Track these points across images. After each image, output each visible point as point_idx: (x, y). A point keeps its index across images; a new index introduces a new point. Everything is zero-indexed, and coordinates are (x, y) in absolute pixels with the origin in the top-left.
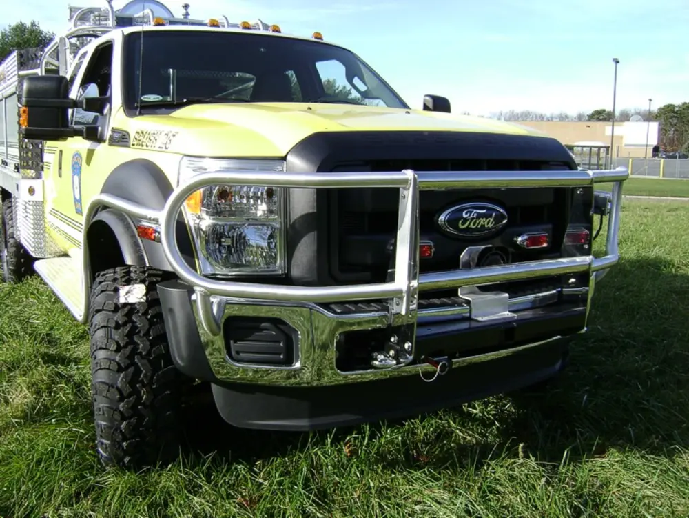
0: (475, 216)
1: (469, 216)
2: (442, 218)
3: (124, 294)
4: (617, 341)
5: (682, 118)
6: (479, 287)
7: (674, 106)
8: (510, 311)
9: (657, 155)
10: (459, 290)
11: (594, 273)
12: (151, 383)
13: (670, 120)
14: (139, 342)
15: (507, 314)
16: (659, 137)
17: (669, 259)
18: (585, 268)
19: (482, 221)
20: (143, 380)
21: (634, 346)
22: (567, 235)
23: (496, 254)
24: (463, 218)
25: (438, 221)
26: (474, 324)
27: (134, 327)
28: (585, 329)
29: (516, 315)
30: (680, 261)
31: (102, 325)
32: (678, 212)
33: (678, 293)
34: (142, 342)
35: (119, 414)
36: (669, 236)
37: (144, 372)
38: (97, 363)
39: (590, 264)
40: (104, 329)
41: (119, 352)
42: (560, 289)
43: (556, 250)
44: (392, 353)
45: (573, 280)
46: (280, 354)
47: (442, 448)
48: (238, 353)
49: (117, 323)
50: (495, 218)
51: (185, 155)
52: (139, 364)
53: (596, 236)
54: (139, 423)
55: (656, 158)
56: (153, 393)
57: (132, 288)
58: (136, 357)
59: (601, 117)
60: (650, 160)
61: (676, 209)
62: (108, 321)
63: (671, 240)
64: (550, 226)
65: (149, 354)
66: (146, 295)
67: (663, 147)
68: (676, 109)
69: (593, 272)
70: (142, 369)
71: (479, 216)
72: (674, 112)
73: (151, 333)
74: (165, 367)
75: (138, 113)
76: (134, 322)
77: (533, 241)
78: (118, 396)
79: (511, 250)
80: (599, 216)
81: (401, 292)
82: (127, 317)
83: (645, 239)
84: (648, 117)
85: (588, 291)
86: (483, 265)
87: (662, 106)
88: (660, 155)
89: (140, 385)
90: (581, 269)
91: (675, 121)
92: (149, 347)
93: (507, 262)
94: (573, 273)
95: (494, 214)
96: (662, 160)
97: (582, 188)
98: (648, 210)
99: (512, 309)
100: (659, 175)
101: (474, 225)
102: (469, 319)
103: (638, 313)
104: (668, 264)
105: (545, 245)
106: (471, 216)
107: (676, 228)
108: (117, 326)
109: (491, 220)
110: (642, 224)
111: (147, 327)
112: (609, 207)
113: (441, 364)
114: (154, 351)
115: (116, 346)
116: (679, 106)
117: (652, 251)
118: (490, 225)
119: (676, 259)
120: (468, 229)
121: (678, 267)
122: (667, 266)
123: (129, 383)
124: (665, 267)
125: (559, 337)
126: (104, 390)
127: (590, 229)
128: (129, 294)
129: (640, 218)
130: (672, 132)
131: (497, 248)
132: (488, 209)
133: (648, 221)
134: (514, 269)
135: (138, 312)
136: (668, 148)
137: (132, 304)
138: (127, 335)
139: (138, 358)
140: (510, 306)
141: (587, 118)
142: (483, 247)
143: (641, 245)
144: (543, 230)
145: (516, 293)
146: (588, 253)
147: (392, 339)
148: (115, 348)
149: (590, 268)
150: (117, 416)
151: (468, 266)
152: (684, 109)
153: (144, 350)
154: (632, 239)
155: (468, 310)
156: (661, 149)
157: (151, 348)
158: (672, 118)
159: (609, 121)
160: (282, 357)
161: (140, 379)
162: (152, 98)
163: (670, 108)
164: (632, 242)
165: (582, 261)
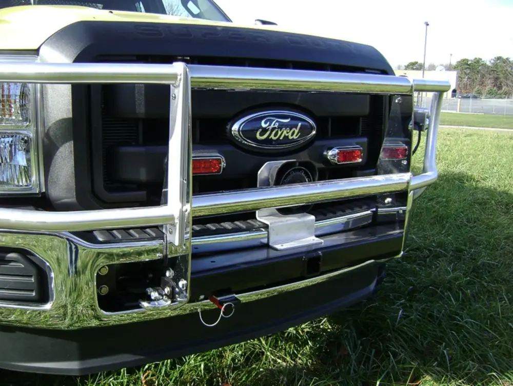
0: (276, 126)
1: (270, 125)
2: (235, 127)
4: (429, 250)
5: (473, 69)
6: (278, 210)
7: (468, 60)
8: (317, 236)
9: (455, 96)
10: (257, 212)
11: (412, 192)
13: (465, 71)
15: (312, 240)
16: (457, 82)
17: (470, 174)
18: (403, 187)
19: (285, 132)
21: (446, 256)
22: (384, 149)
23: (299, 170)
24: (261, 127)
25: (231, 130)
26: (272, 254)
28: (402, 253)
29: (323, 241)
30: (479, 176)
32: (472, 137)
33: (480, 204)
36: (468, 155)
39: (408, 183)
42: (374, 209)
43: (371, 167)
44: (167, 290)
45: (388, 200)
46: (31, 291)
47: (250, 373)
50: (301, 128)
53: (414, 152)
55: (455, 98)
59: (415, 67)
60: (450, 100)
61: (471, 135)
63: (470, 159)
64: (365, 140)
67: (460, 90)
68: (469, 62)
69: (410, 191)
71: (282, 126)
72: (468, 65)
77: (345, 155)
79: (318, 165)
80: (418, 132)
81: (172, 218)
83: (449, 157)
84: (449, 68)
85: (404, 211)
86: (284, 184)
87: (459, 60)
88: (457, 96)
90: (399, 188)
91: (468, 71)
93: (312, 179)
94: (390, 192)
95: (300, 124)
96: (459, 100)
97: (402, 95)
98: (449, 135)
99: (318, 233)
100: (456, 110)
101: (275, 135)
102: (267, 246)
103: (447, 222)
104: (471, 178)
105: (360, 160)
106: (272, 126)
107: (473, 149)
109: (296, 131)
110: (446, 145)
112: (427, 122)
113: (225, 305)
116: (472, 61)
117: (456, 168)
118: (295, 137)
119: (475, 175)
120: (268, 141)
121: (478, 181)
122: (469, 180)
124: (467, 180)
125: (372, 261)
127: (409, 144)
129: (445, 141)
130: (466, 80)
131: (301, 164)
132: (293, 118)
133: (451, 143)
134: (319, 189)
136: (463, 91)
140: (317, 229)
141: (404, 67)
142: (284, 161)
143: (447, 162)
144: (357, 144)
145: (325, 215)
146: (406, 169)
147: (168, 274)
149: (408, 187)
151: (266, 184)
152: (475, 62)
154: (439, 157)
155: (266, 235)
156: (457, 92)
158: (466, 68)
159: (420, 70)
160: (34, 294)
163: (465, 62)
164: (439, 159)
165: (400, 179)
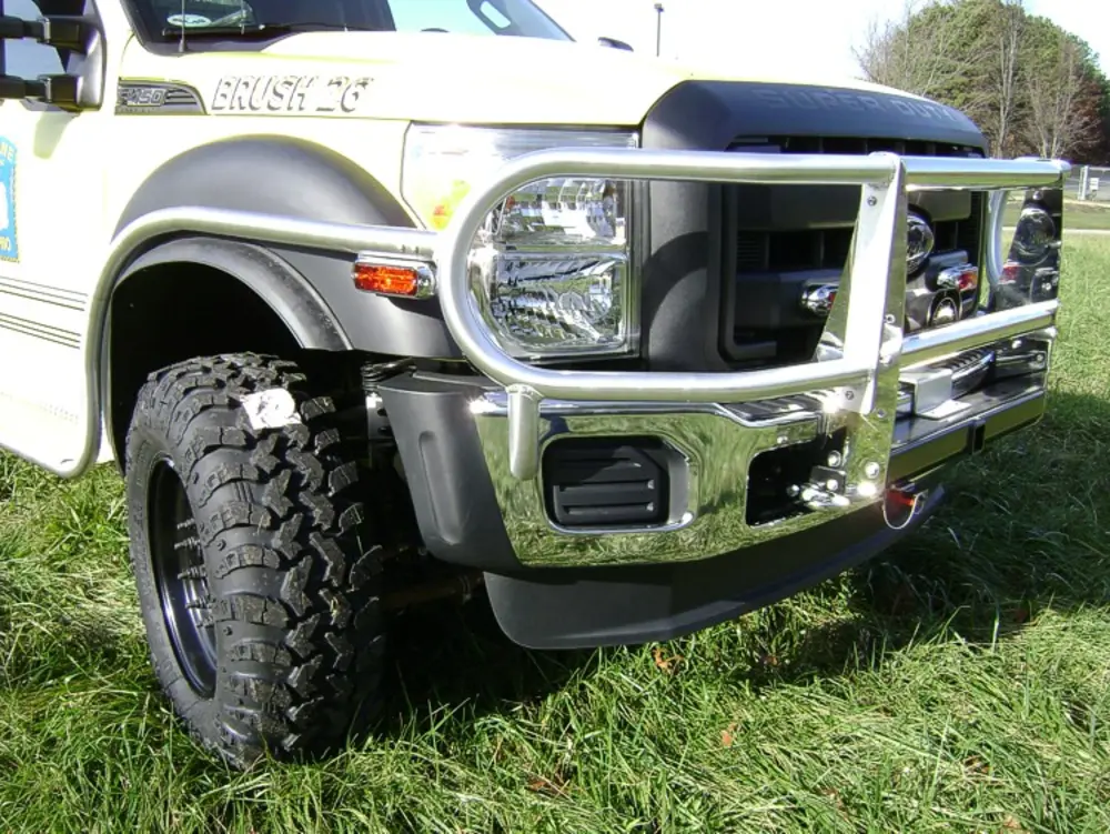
3: (256, 411)
12: (345, 584)
14: (312, 505)
15: (953, 404)
20: (330, 580)
27: (296, 478)
29: (970, 405)
31: (229, 477)
34: (317, 504)
35: (288, 654)
37: (331, 564)
38: (231, 556)
40: (233, 484)
41: (278, 528)
44: (832, 484)
45: (1018, 343)
46: (646, 504)
48: (566, 509)
49: (261, 471)
51: (413, 122)
52: (320, 549)
54: (326, 666)
56: (352, 603)
57: (265, 399)
58: (311, 535)
62: (242, 470)
65: (335, 527)
66: (298, 409)
70: (326, 558)
73: (330, 485)
74: (366, 549)
75: (181, 48)
76: (292, 466)
78: (286, 619)
81: (864, 374)
82: (278, 457)
89: (326, 590)
92: (333, 514)
108: (263, 478)
111: (321, 473)
114: (343, 520)
115: (269, 518)
123: (305, 591)
126: (257, 611)
128: (264, 411)
131: (949, 293)
135: (295, 444)
137: (278, 430)
138: (287, 494)
139: (315, 536)
148: (268, 524)
150: (284, 659)
153: (326, 521)
157: (337, 516)
160: (650, 508)
161: (325, 579)
162: (193, 21)
